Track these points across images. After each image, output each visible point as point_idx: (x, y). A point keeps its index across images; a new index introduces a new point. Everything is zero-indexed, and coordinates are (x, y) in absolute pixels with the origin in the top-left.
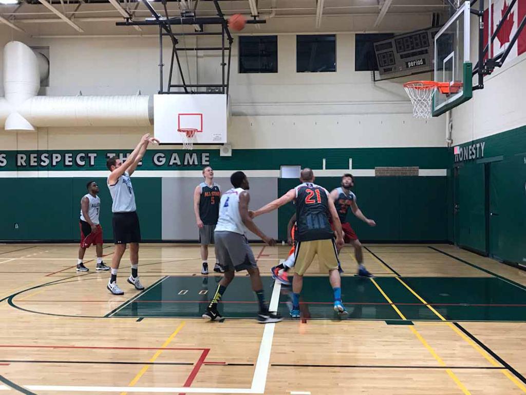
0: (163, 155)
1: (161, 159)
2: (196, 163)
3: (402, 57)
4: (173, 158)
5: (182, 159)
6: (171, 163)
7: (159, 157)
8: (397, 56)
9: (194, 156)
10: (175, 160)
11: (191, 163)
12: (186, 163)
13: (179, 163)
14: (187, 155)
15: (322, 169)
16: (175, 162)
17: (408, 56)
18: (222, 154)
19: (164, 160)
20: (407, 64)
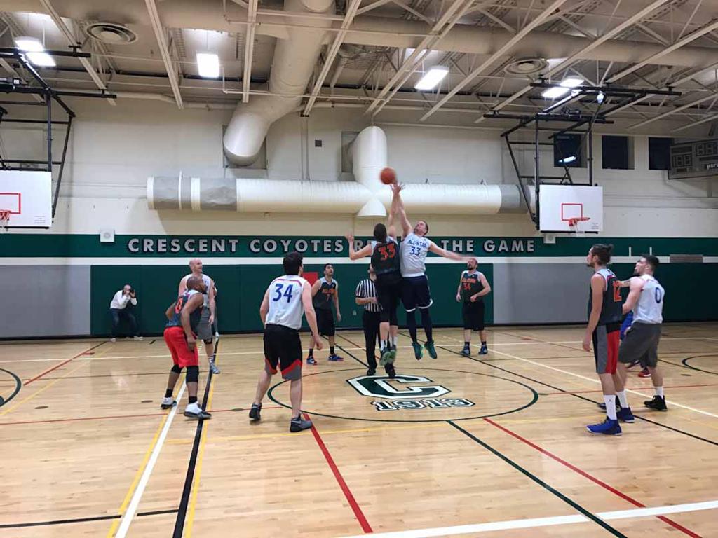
0: (492, 242)
1: (491, 246)
2: (522, 250)
3: (701, 159)
4: (501, 245)
5: (510, 246)
6: (500, 250)
7: (489, 244)
8: (696, 160)
9: (521, 243)
10: (503, 247)
11: (518, 250)
12: (513, 250)
13: (507, 250)
14: (515, 243)
15: (628, 255)
16: (503, 248)
17: (708, 159)
18: (547, 241)
19: (493, 247)
20: (706, 166)
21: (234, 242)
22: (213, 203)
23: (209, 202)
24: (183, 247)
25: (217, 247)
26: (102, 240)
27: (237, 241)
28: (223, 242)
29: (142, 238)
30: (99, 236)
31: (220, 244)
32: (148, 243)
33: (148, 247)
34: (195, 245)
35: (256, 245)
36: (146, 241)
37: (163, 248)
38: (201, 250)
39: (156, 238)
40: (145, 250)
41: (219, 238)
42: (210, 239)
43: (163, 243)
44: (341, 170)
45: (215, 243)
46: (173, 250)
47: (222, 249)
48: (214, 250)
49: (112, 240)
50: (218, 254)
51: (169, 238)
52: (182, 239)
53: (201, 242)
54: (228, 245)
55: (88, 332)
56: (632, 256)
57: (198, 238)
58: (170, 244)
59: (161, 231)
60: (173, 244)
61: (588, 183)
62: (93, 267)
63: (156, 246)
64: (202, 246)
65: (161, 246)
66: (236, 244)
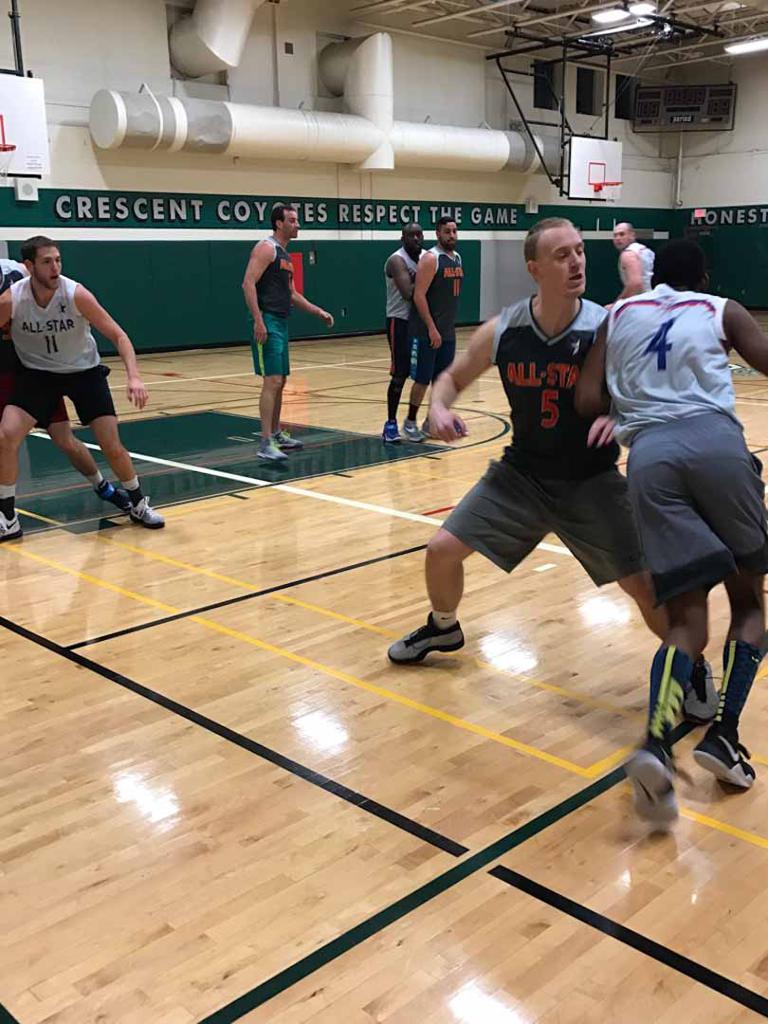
0: (479, 211)
1: (477, 216)
2: (506, 222)
3: (669, 110)
4: (487, 214)
5: (495, 216)
6: (486, 221)
7: (476, 213)
8: (662, 109)
9: (505, 211)
10: (489, 217)
11: (502, 222)
12: (498, 222)
13: (492, 222)
14: (499, 211)
15: (595, 230)
16: (489, 219)
17: (674, 110)
18: (530, 210)
19: (480, 217)
20: (672, 119)
21: (197, 204)
22: (201, 141)
23: (197, 139)
24: (132, 211)
25: (176, 212)
26: (21, 197)
27: (201, 203)
28: (183, 202)
29: (74, 194)
30: (12, 190)
31: (180, 207)
32: (84, 204)
33: (84, 210)
34: (148, 208)
35: (226, 210)
36: (80, 200)
37: (105, 212)
38: (157, 216)
39: (95, 196)
40: (81, 216)
41: (178, 197)
42: (167, 197)
43: (105, 204)
44: (316, 93)
45: (173, 204)
46: (119, 215)
47: (183, 216)
48: (173, 217)
49: (35, 197)
50: (179, 223)
51: (113, 195)
52: (131, 197)
53: (156, 202)
54: (191, 209)
56: (601, 229)
57: (150, 196)
58: (115, 205)
59: (99, 184)
60: (119, 206)
61: (604, 136)
62: (10, 244)
63: (95, 209)
64: (157, 209)
65: (102, 208)
66: (201, 207)
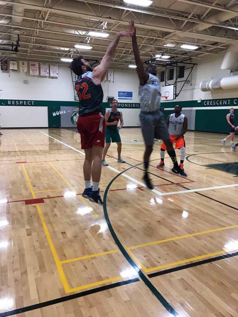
21: (229, 100)
23: (214, 87)
24: (216, 103)
26: (198, 102)
27: (230, 100)
28: (226, 101)
29: (207, 100)
30: (197, 101)
33: (208, 104)
34: (219, 102)
35: (235, 102)
36: (208, 102)
39: (210, 101)
41: (225, 99)
42: (223, 100)
45: (224, 101)
46: (214, 104)
47: (226, 104)
48: (224, 104)
49: (200, 102)
50: (225, 105)
51: (213, 100)
52: (216, 100)
54: (228, 102)
55: (194, 129)
57: (220, 100)
58: (213, 102)
59: (211, 99)
62: (196, 110)
64: (221, 102)
65: (211, 103)
66: (230, 101)
